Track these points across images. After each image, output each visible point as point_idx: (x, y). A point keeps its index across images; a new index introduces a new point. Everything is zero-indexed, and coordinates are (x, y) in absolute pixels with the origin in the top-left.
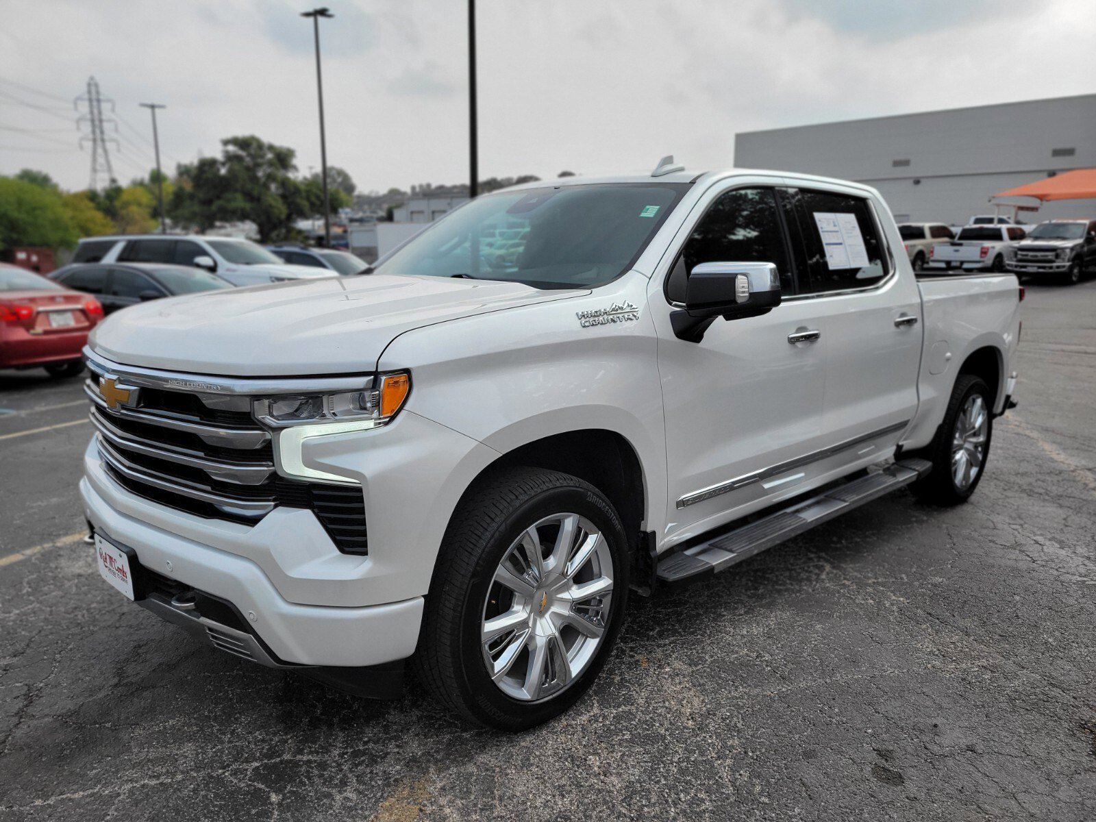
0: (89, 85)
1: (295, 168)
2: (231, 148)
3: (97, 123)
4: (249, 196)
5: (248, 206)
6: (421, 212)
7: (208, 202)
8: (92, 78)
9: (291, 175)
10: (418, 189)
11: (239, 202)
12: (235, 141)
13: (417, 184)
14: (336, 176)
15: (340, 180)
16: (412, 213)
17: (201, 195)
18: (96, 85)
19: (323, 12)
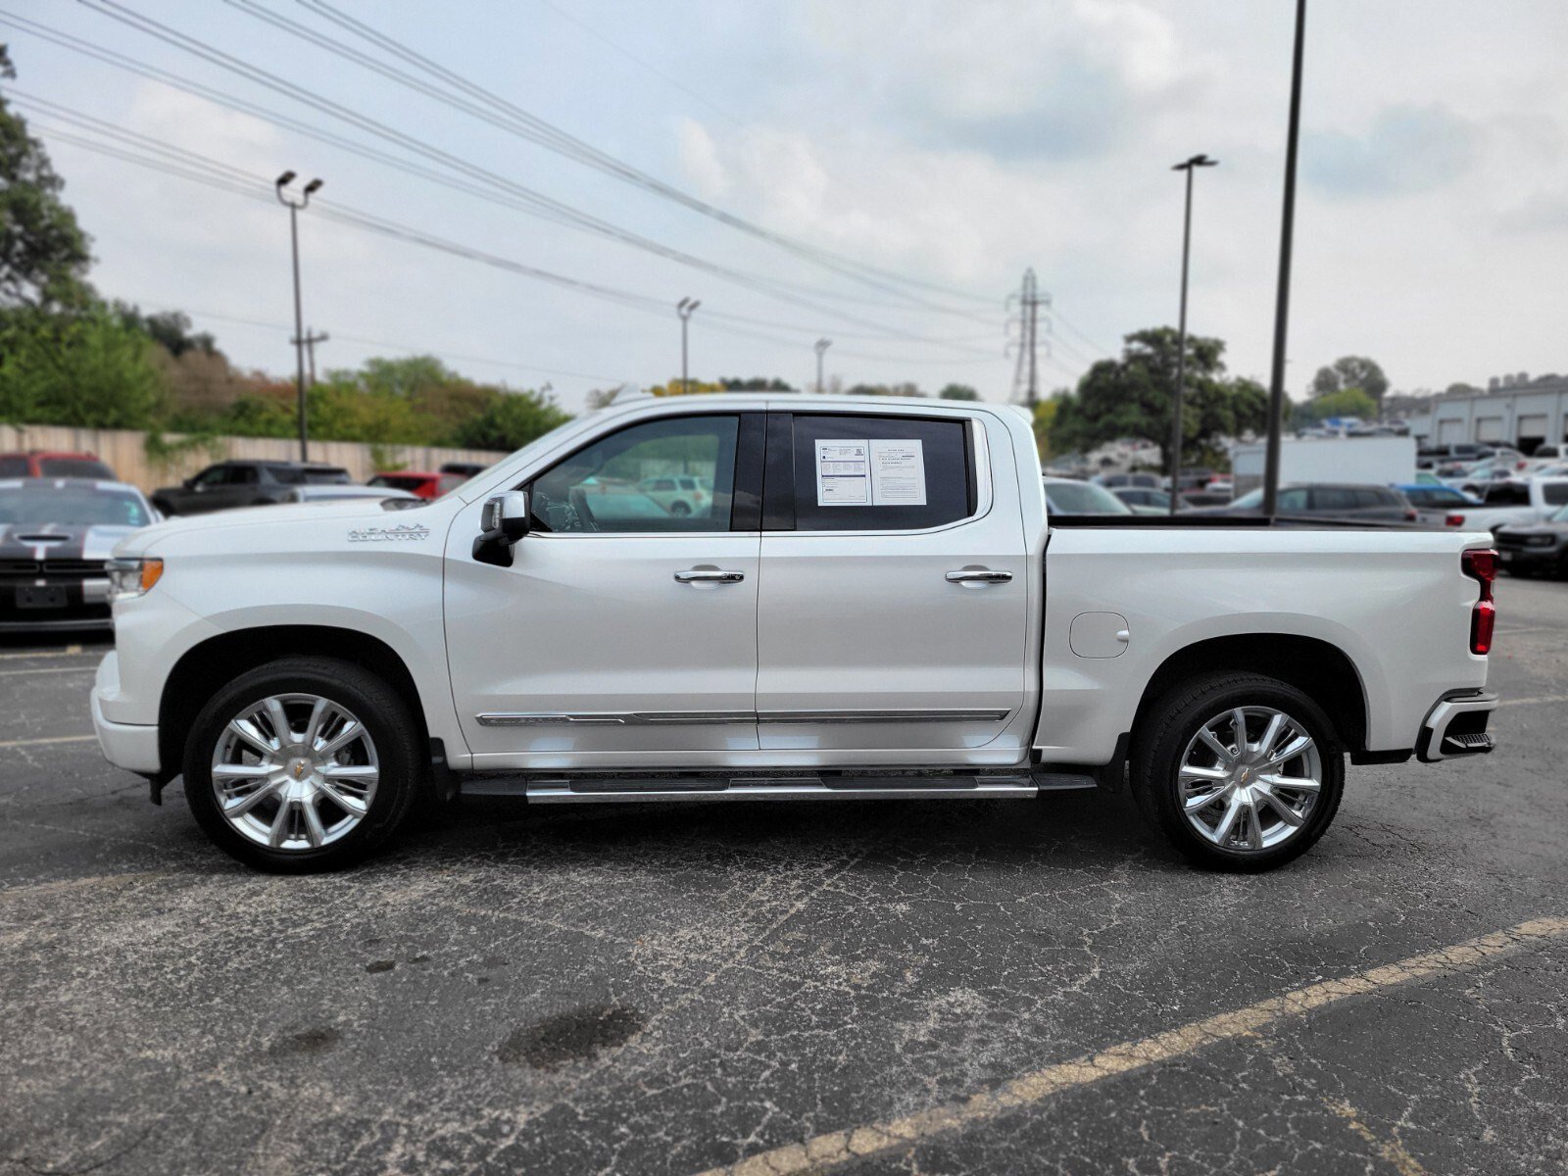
0: (1026, 279)
1: (1222, 367)
2: (1136, 346)
3: (1030, 324)
4: (1150, 408)
5: (1144, 421)
6: (1458, 421)
7: (1095, 418)
8: (1030, 270)
9: (1216, 377)
10: (1501, 384)
11: (1134, 415)
12: (1145, 337)
13: (1501, 374)
14: (1358, 370)
15: (1364, 375)
16: (1442, 422)
17: (1090, 408)
18: (1034, 278)
19: (1199, 161)
